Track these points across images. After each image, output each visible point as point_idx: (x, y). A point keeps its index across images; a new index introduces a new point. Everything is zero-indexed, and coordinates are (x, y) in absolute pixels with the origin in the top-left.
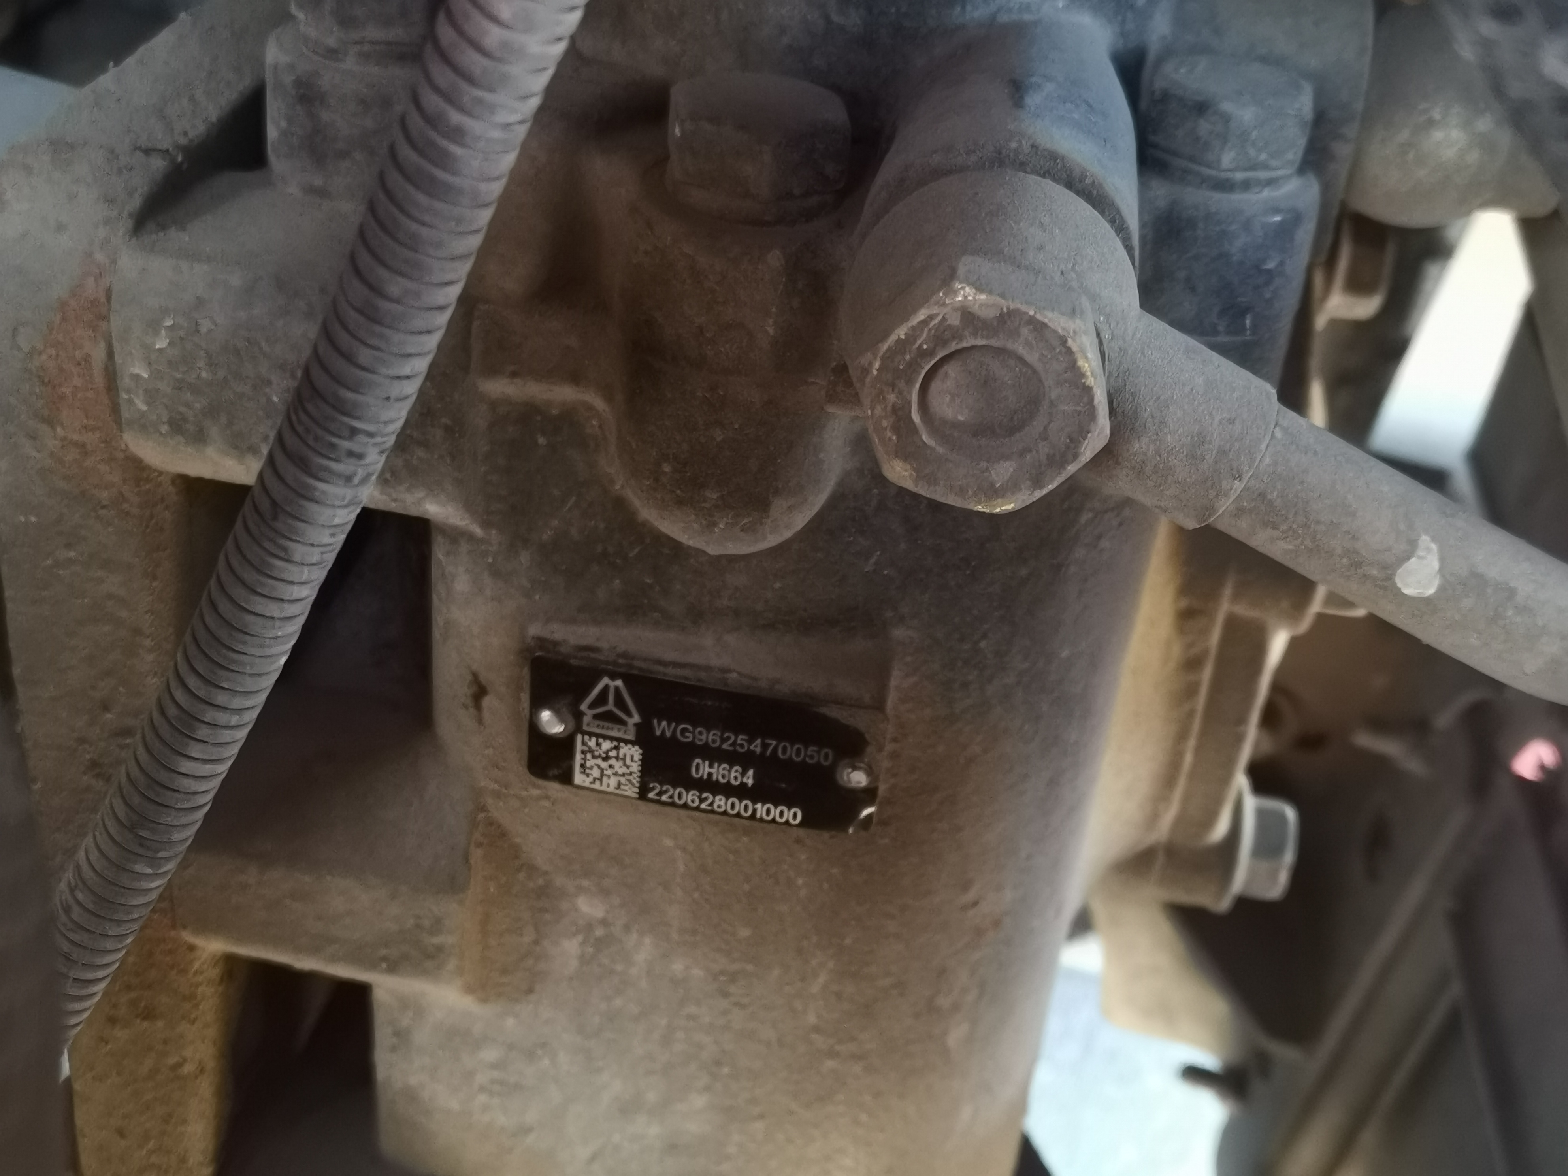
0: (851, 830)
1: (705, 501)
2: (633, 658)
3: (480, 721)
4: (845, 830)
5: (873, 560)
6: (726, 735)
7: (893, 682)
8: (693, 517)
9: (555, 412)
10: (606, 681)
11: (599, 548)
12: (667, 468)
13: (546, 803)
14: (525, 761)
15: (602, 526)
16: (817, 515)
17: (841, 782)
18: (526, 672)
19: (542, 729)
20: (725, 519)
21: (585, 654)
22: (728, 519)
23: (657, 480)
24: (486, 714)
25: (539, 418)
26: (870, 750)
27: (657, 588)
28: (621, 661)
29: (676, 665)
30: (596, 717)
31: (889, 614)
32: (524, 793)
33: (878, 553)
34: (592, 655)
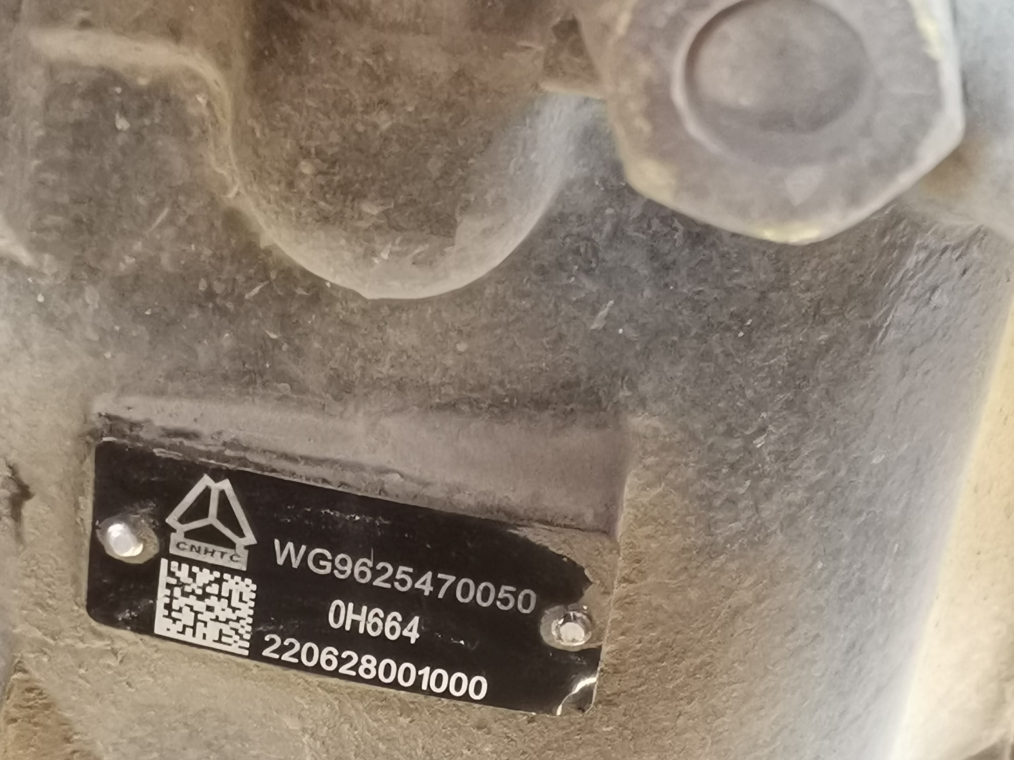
0: (559, 711)
1: (360, 218)
2: (246, 449)
3: (19, 536)
4: (552, 712)
5: (603, 313)
6: (380, 566)
7: (627, 494)
8: (343, 242)
9: (143, 82)
10: (206, 481)
11: (203, 286)
12: (306, 168)
13: (112, 661)
14: (83, 598)
15: (207, 252)
16: (524, 244)
17: (546, 639)
18: (90, 464)
19: (108, 552)
20: (390, 246)
21: (176, 440)
22: (393, 244)
23: (291, 185)
24: (27, 526)
25: (119, 90)
26: (589, 592)
27: (285, 347)
28: (228, 453)
29: (307, 460)
30: (189, 535)
31: (624, 393)
32: (81, 645)
33: (612, 302)
34: (186, 443)
